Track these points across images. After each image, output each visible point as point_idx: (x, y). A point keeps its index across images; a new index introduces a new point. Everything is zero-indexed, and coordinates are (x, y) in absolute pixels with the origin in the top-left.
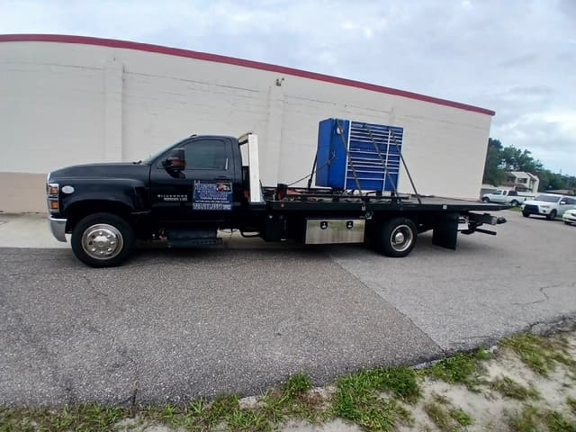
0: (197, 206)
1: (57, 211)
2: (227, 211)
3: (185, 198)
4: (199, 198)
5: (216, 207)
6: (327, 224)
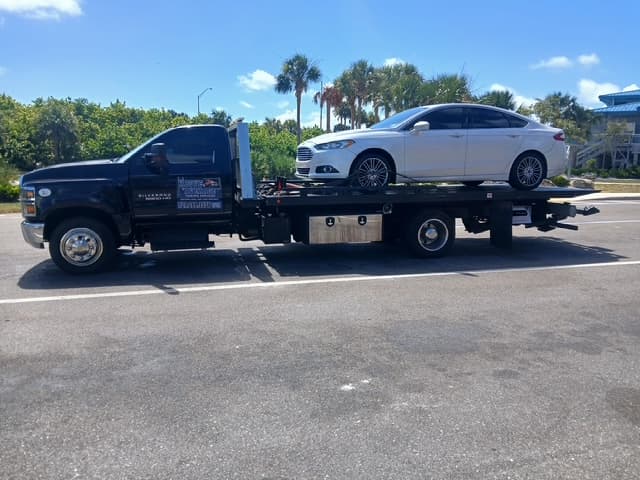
0: (181, 205)
1: (34, 215)
2: (216, 210)
3: (168, 197)
4: (184, 196)
5: (204, 205)
6: (333, 221)
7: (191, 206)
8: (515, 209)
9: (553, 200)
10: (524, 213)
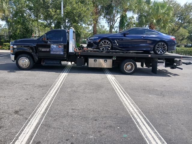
0: (52, 53)
1: (12, 53)
2: (62, 55)
3: (48, 50)
4: (52, 50)
5: (58, 53)
6: (96, 60)
7: (55, 53)
8: (159, 61)
9: (176, 59)
10: (163, 62)
